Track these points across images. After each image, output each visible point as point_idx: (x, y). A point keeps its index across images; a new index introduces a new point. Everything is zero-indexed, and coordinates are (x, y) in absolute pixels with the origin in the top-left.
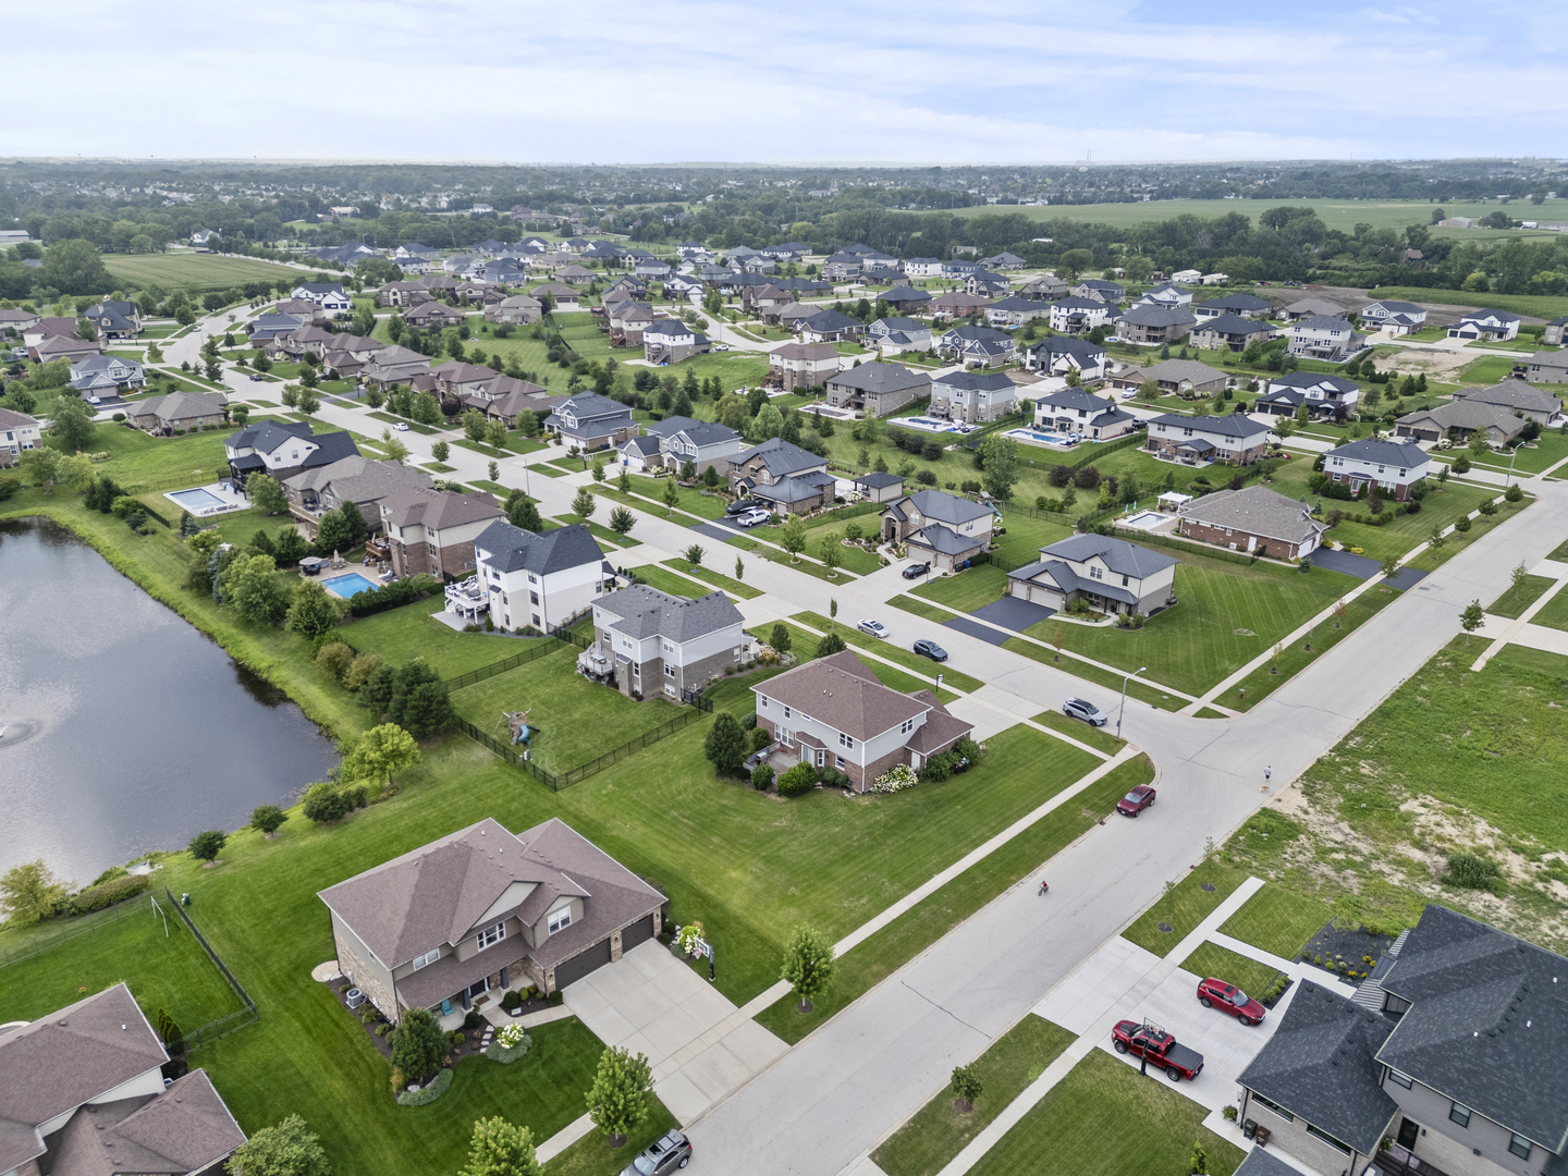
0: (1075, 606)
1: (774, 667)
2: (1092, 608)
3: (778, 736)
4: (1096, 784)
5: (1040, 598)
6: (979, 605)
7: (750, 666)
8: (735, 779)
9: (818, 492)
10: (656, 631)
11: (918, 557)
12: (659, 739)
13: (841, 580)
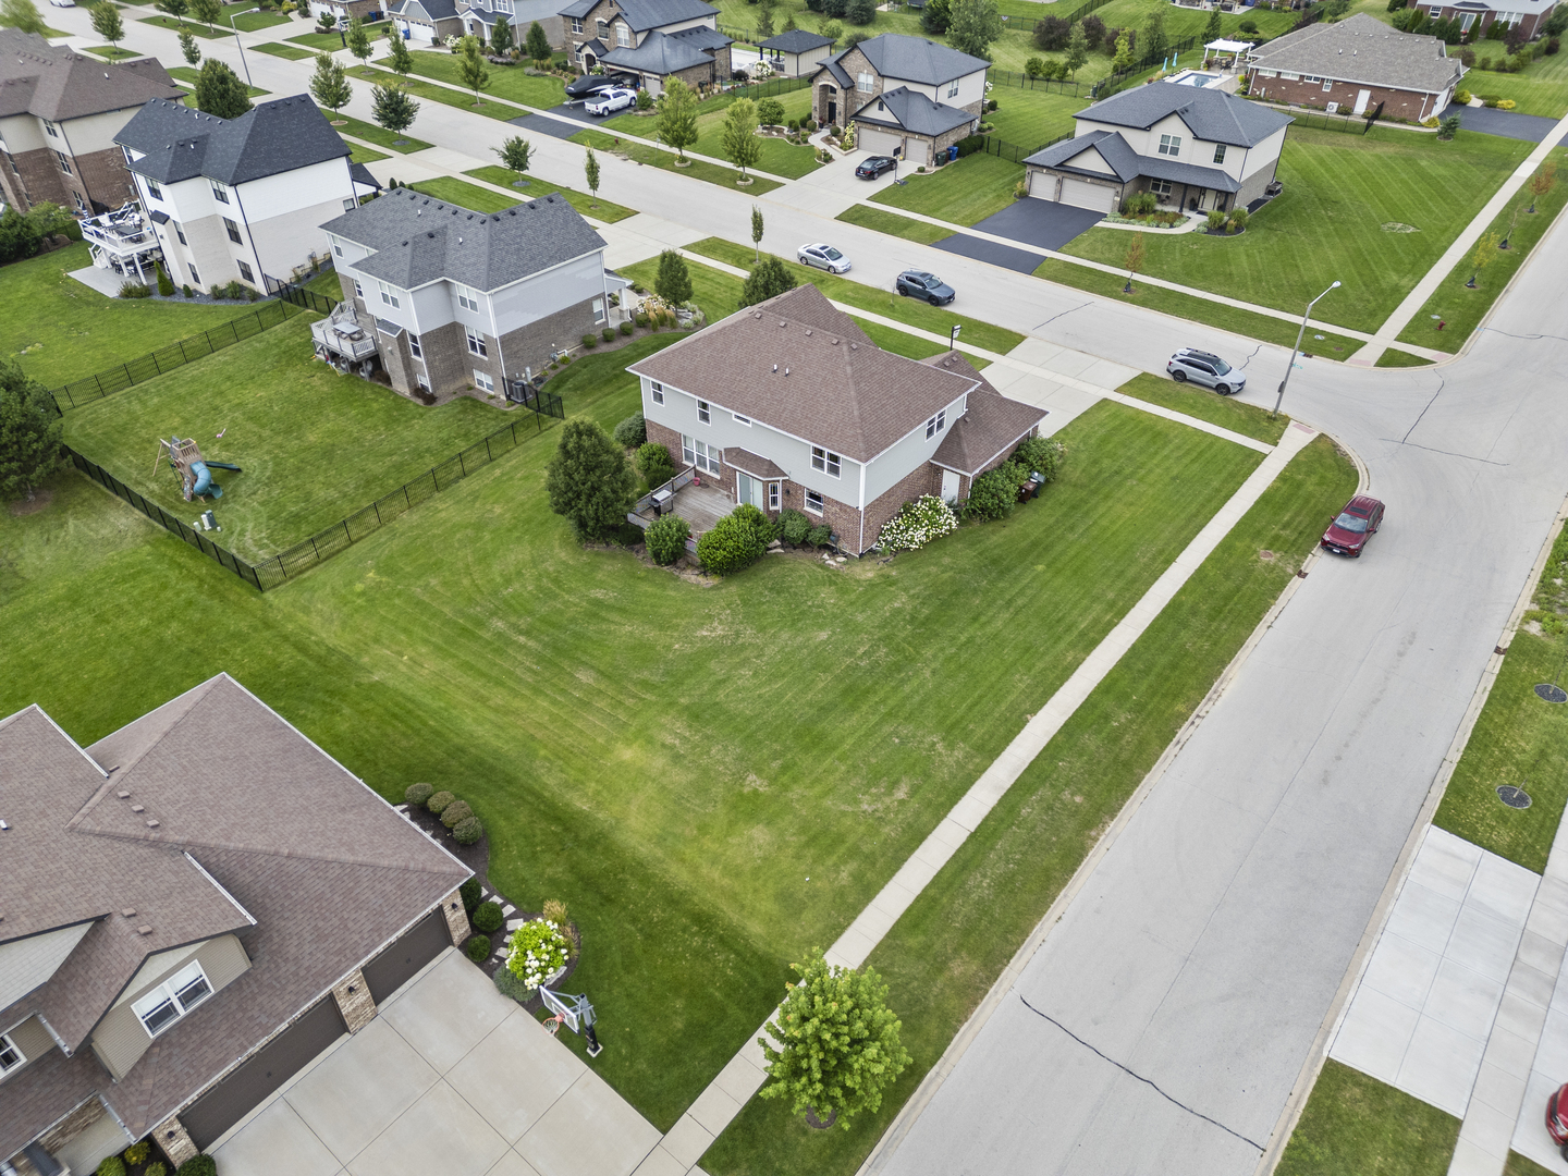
0: (1136, 203)
1: (666, 331)
2: (1159, 207)
3: (689, 456)
4: (1265, 500)
5: (1078, 195)
6: (985, 213)
7: (624, 331)
8: (615, 544)
9: (707, 57)
10: (441, 271)
11: (880, 144)
12: (465, 475)
13: (759, 187)
